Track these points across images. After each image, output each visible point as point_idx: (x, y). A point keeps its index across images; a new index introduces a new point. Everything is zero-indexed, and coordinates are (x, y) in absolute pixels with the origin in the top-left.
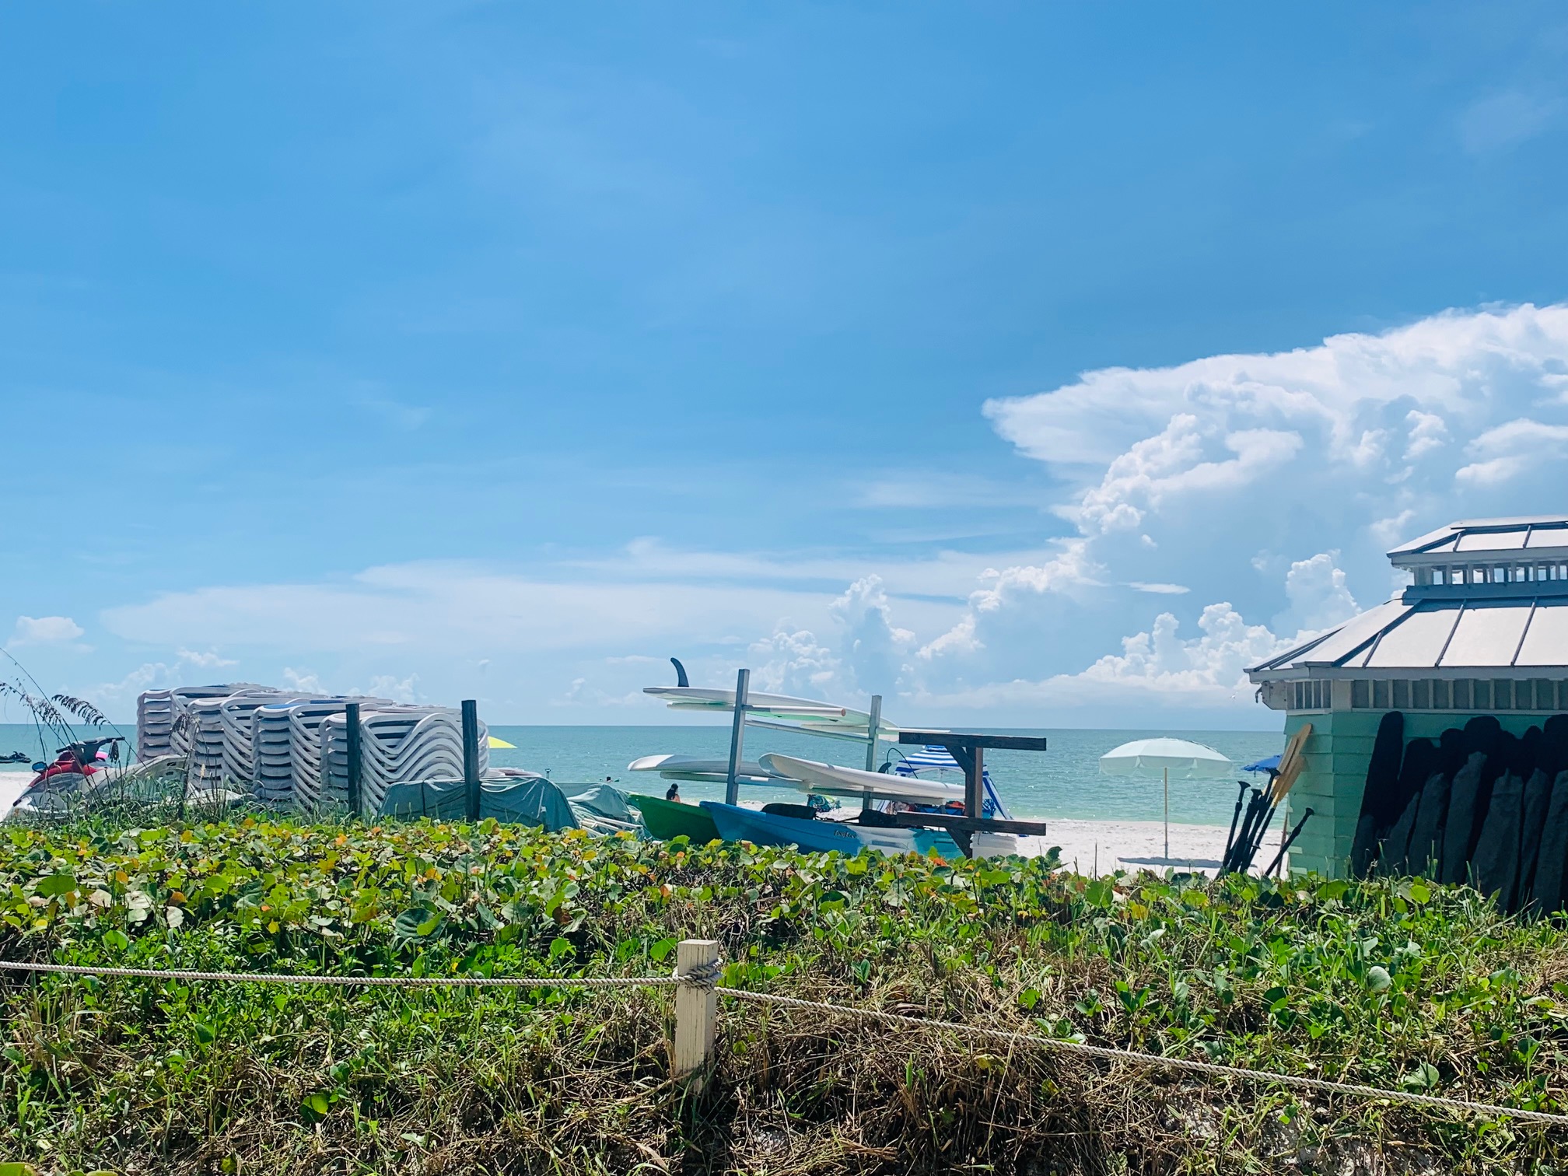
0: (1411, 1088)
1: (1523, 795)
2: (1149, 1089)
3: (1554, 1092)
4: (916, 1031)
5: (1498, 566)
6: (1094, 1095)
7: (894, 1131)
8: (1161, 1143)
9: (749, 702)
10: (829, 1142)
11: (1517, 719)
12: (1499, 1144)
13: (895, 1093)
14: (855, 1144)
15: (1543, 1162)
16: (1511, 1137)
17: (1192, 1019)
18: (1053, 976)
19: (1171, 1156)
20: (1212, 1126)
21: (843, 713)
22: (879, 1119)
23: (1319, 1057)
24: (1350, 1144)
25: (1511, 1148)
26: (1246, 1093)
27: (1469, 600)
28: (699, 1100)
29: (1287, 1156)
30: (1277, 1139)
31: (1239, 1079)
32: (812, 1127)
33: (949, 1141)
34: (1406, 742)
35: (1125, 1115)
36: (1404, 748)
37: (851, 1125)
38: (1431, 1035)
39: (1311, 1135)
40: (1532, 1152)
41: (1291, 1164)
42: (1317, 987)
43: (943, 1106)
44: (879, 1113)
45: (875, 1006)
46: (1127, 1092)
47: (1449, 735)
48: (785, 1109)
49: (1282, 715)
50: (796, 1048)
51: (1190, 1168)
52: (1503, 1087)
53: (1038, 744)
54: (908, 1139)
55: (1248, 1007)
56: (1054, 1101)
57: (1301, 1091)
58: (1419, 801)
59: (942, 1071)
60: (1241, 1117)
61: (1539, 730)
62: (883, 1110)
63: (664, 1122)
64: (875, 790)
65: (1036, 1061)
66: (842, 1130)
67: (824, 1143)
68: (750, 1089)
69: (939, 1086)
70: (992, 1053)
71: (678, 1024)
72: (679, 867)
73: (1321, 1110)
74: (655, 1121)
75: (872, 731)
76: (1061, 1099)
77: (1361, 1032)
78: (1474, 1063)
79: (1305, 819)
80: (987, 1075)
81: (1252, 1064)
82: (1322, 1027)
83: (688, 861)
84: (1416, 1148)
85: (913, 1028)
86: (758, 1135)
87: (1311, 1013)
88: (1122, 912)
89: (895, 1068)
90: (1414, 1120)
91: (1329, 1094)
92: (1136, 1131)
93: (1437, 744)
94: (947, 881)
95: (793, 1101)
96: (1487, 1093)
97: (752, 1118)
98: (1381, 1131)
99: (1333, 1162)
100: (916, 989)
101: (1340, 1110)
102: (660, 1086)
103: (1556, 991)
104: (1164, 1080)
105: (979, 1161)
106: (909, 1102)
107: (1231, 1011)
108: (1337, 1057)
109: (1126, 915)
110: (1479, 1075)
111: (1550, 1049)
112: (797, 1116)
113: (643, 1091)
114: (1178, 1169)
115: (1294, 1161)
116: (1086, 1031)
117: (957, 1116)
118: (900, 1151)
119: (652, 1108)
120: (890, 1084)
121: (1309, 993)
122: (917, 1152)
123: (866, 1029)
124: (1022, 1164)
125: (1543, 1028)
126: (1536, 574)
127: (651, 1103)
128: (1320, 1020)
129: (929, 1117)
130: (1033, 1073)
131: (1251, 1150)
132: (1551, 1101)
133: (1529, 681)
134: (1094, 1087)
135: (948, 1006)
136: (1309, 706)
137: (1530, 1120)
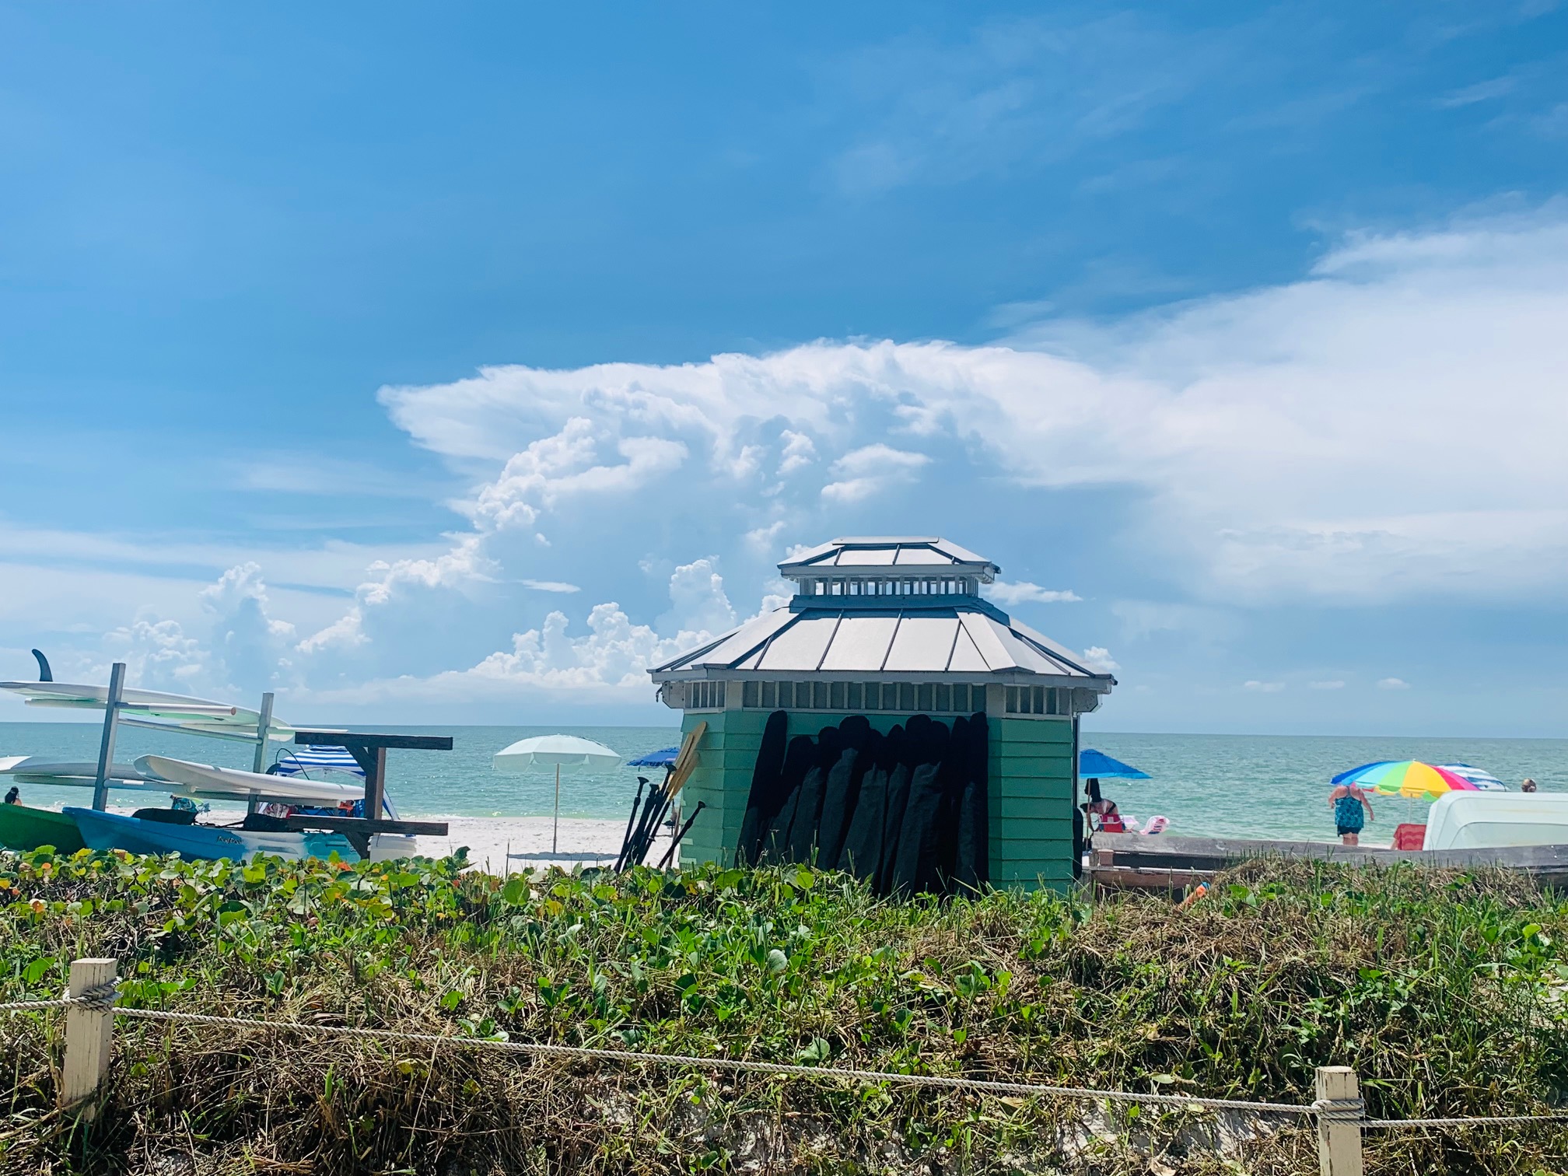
0: (806, 1062)
1: (887, 788)
2: (569, 1081)
3: (925, 1056)
4: (335, 1041)
5: (871, 580)
6: (514, 1092)
7: (310, 1143)
8: (579, 1133)
9: (123, 700)
10: (239, 1161)
11: (885, 718)
12: (879, 1107)
13: (312, 1105)
14: (269, 1160)
15: (917, 1121)
16: (889, 1100)
17: (610, 1010)
18: (475, 976)
19: (588, 1144)
20: (627, 1112)
21: (233, 711)
22: (294, 1133)
23: (726, 1038)
24: (752, 1119)
25: (890, 1110)
26: (659, 1077)
27: (847, 610)
28: (91, 1128)
29: (695, 1135)
30: (686, 1119)
31: (652, 1065)
32: (220, 1147)
33: (369, 1149)
34: (789, 739)
35: (545, 1108)
36: (787, 745)
37: (263, 1142)
38: (822, 1012)
39: (718, 1112)
40: (906, 1112)
41: (700, 1142)
42: (722, 971)
43: (363, 1114)
44: (294, 1127)
45: (290, 1017)
46: (547, 1085)
47: (826, 732)
48: (190, 1131)
49: (680, 713)
50: (203, 1067)
51: (607, 1154)
52: (882, 1055)
53: (445, 744)
54: (325, 1151)
55: (660, 995)
56: (476, 1100)
57: (708, 1072)
58: (799, 793)
59: (363, 1079)
60: (654, 1101)
61: (901, 728)
62: (299, 1123)
63: (48, 1155)
64: (263, 793)
65: (458, 1061)
66: (253, 1147)
67: (233, 1162)
68: (150, 1112)
69: (358, 1094)
70: (414, 1057)
71: (68, 1049)
72: (46, 880)
73: (727, 1088)
74: (37, 1156)
75: (261, 730)
76: (482, 1098)
77: (763, 1012)
78: (858, 1035)
79: (697, 812)
80: (409, 1080)
81: (666, 1048)
82: (729, 1010)
83: (57, 874)
84: (809, 1117)
85: (332, 1037)
86: (158, 1160)
87: (719, 997)
88: (537, 910)
89: (312, 1080)
90: (808, 1091)
91: (734, 1072)
92: (555, 1123)
93: (816, 741)
94: (354, 886)
95: (198, 1122)
96: (869, 1062)
97: (152, 1143)
98: (780, 1104)
99: (737, 1136)
100: (334, 997)
101: (744, 1087)
102: (44, 1118)
103: (926, 965)
104: (583, 1071)
105: (400, 1166)
106: (327, 1113)
107: (645, 999)
108: (742, 1037)
109: (542, 912)
110: (862, 1045)
111: (920, 1018)
112: (203, 1137)
113: (22, 1125)
114: (595, 1157)
115: (702, 1139)
116: (507, 1027)
117: (377, 1123)
118: (316, 1163)
119: (35, 1141)
120: (307, 1096)
121: (717, 978)
122: (334, 1163)
123: (280, 1042)
124: (442, 1167)
125: (916, 1000)
126: (902, 588)
127: (32, 1137)
128: (727, 1003)
129: (349, 1126)
130: (456, 1073)
131: (664, 1132)
132: (923, 1065)
133: (895, 684)
134: (515, 1083)
135: (369, 1013)
136: (704, 706)
137: (905, 1084)
